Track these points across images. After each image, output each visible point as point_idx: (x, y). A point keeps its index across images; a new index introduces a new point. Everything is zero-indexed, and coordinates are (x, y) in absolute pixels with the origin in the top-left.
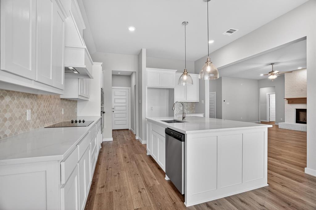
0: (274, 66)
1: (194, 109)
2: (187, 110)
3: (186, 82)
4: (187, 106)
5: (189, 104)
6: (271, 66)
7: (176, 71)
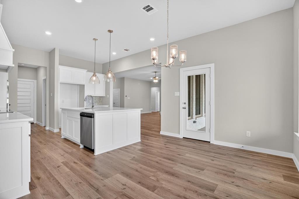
0: (156, 73)
1: (101, 102)
2: (95, 103)
3: (94, 81)
4: (95, 99)
5: (97, 98)
6: (155, 73)
7: (87, 70)
